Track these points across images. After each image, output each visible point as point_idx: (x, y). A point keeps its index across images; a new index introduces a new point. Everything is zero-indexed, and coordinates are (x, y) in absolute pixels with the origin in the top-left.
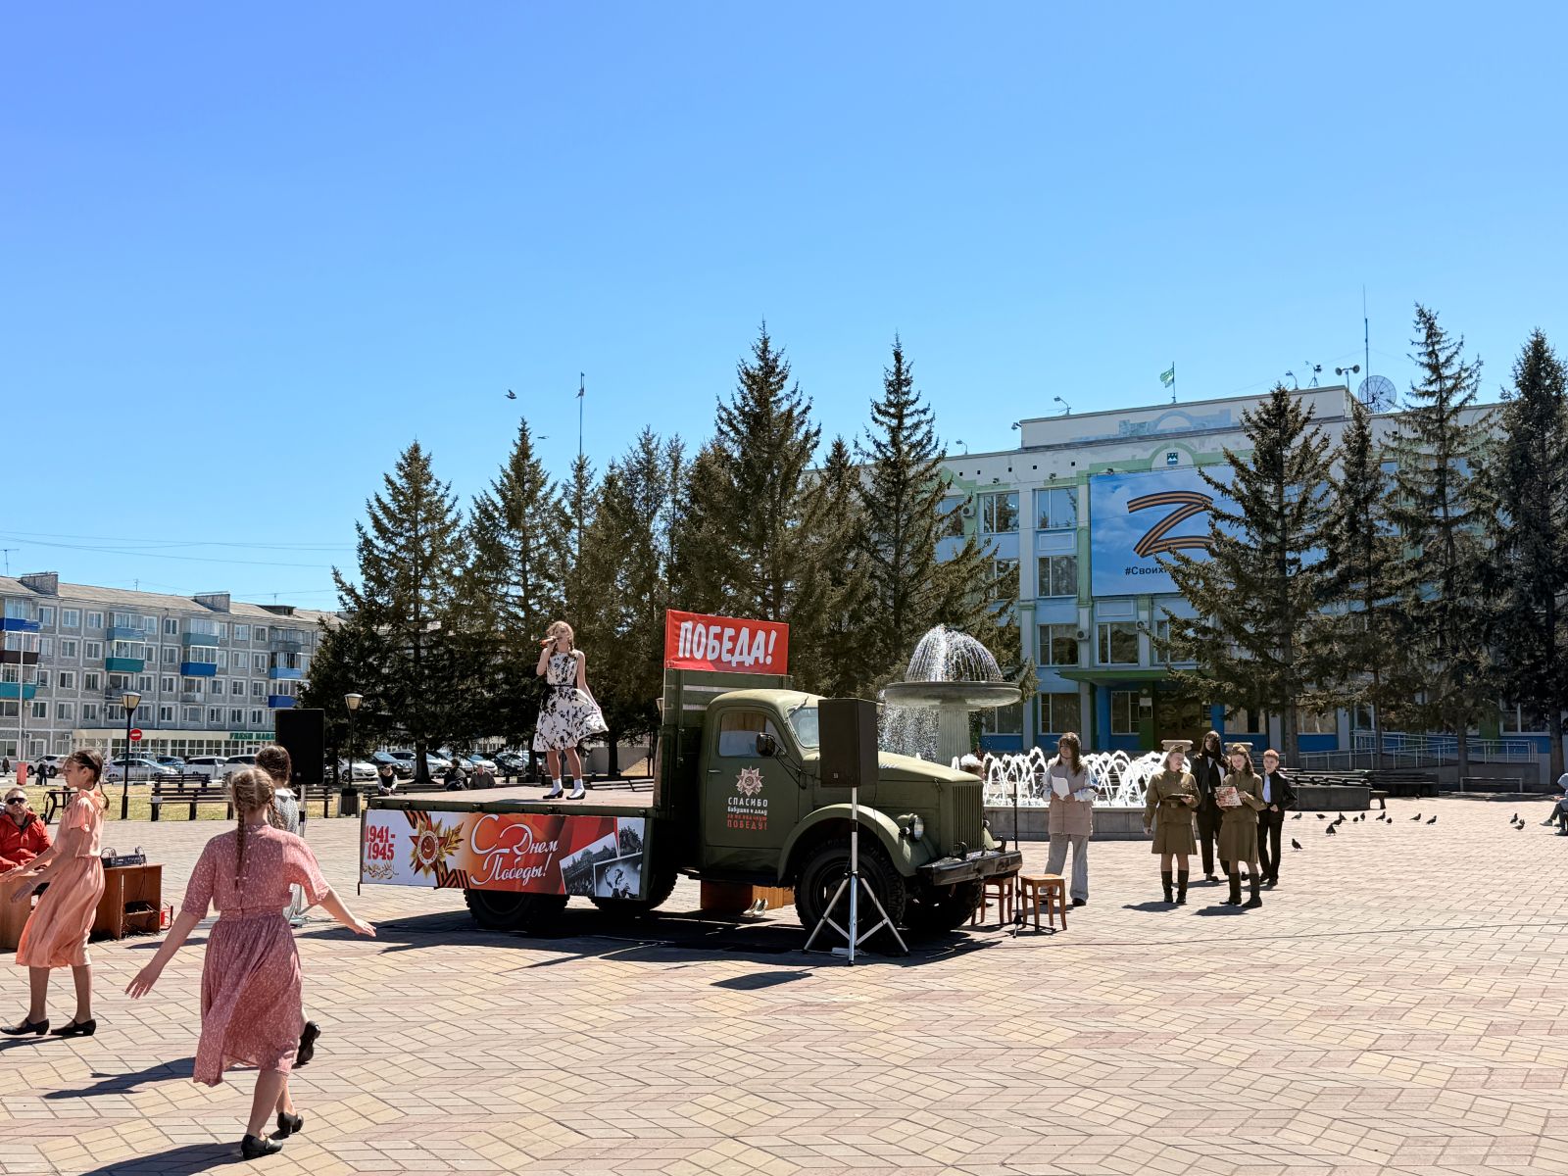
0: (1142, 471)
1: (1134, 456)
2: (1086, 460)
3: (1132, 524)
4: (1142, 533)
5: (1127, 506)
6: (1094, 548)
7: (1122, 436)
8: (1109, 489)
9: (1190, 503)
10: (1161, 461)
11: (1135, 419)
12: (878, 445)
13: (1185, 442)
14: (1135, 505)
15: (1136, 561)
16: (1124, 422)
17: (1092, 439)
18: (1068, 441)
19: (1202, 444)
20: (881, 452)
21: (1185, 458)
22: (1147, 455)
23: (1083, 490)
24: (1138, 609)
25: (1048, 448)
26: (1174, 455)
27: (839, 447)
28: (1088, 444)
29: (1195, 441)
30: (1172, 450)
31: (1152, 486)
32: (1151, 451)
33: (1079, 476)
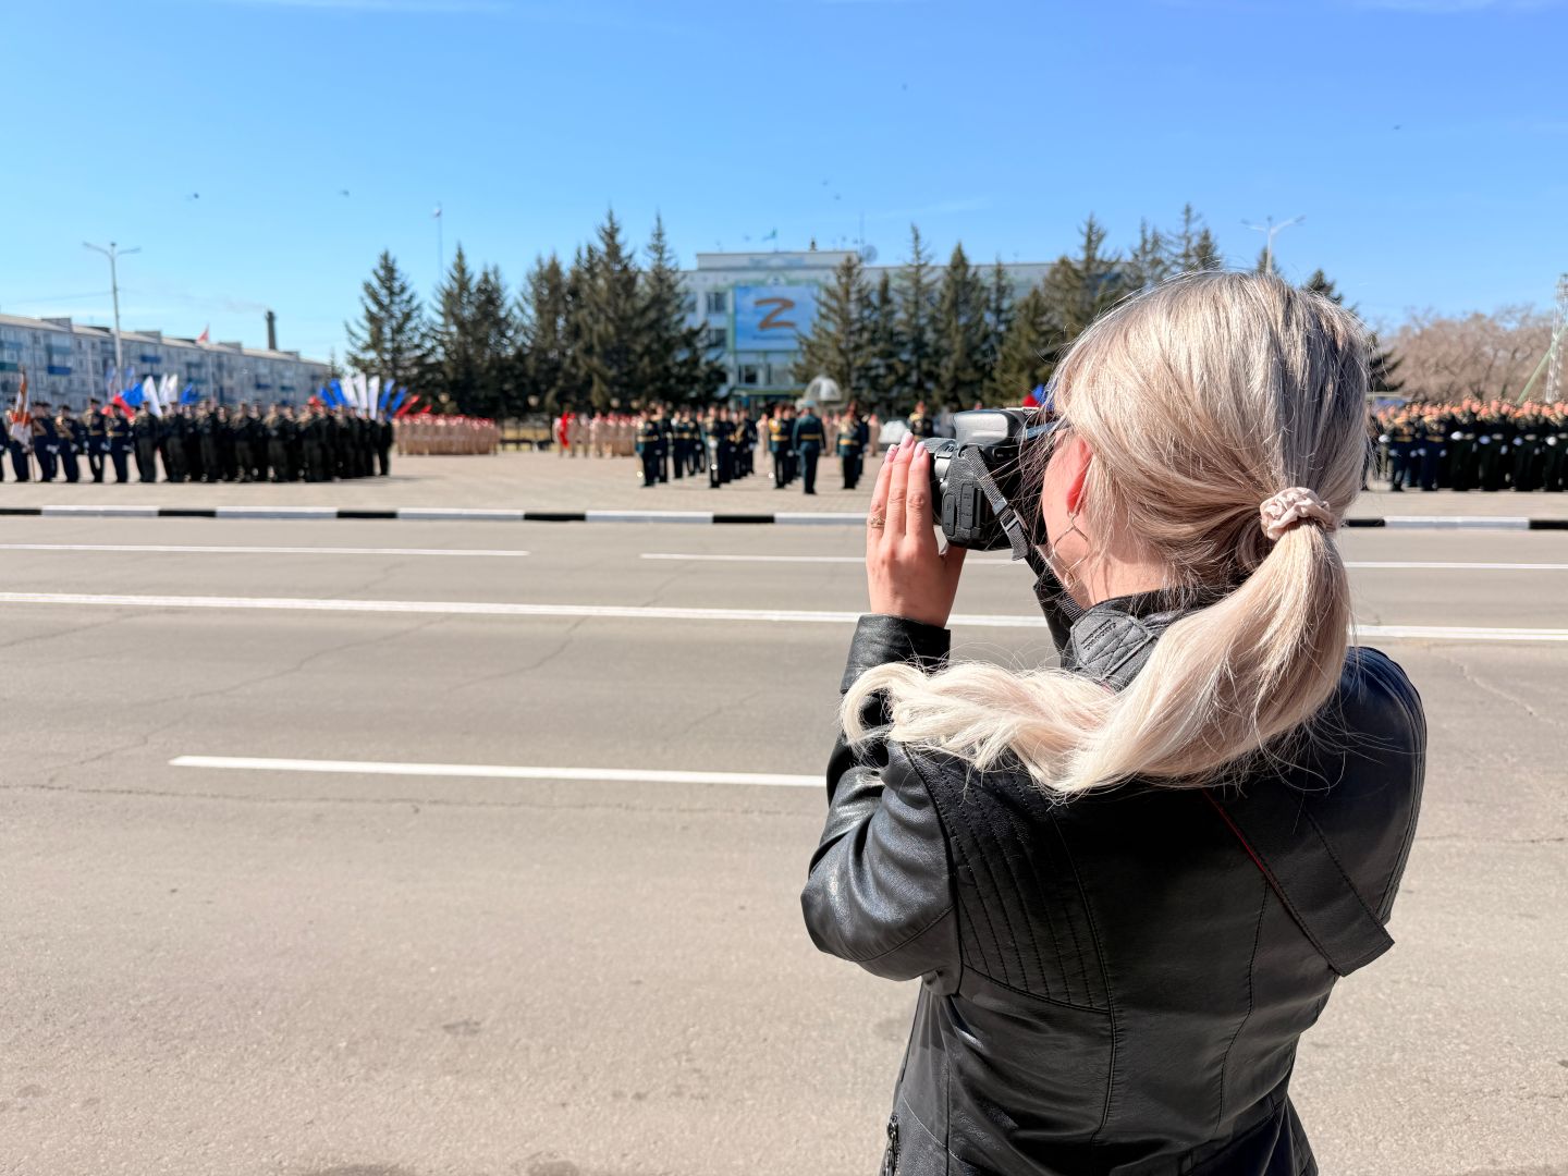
0: (761, 286)
1: (757, 277)
2: (732, 277)
3: (756, 313)
4: (762, 318)
5: (753, 304)
6: (736, 325)
7: (750, 267)
9: (785, 304)
10: (770, 281)
11: (757, 258)
13: (781, 272)
14: (759, 303)
15: (757, 332)
16: (750, 260)
17: (734, 267)
18: (721, 267)
19: (791, 274)
21: (782, 280)
22: (764, 277)
24: (758, 357)
25: (712, 270)
26: (777, 279)
28: (732, 269)
29: (787, 273)
30: (776, 276)
31: (766, 294)
32: (766, 275)
33: (729, 286)
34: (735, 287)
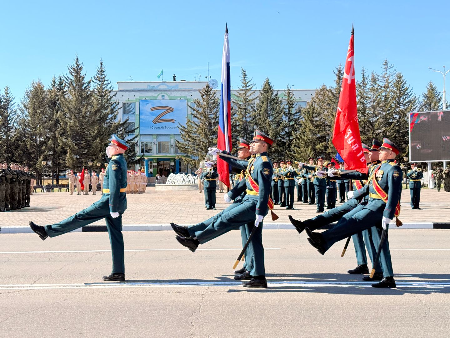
0: (154, 100)
1: (152, 95)
2: (138, 95)
3: (152, 114)
5: (150, 109)
7: (148, 89)
8: (145, 104)
9: (168, 110)
10: (160, 97)
11: (152, 85)
13: (167, 92)
14: (152, 109)
15: (153, 125)
16: (149, 85)
17: (140, 89)
18: (132, 89)
19: (171, 94)
21: (166, 97)
22: (156, 95)
23: (137, 104)
26: (164, 96)
29: (169, 93)
31: (158, 105)
32: (157, 94)
33: (136, 100)
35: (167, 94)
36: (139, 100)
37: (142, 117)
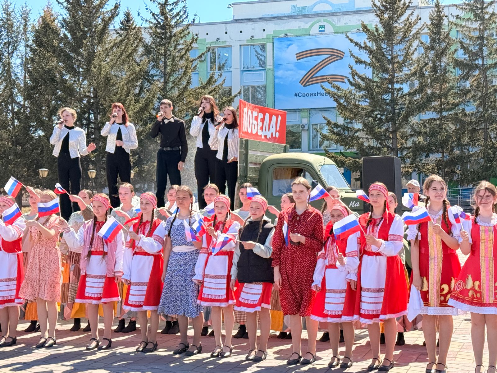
0: (304, 35)
1: (300, 27)
2: (272, 28)
3: (299, 67)
4: (304, 73)
5: (296, 56)
6: (277, 81)
7: (293, 14)
8: (286, 46)
9: (332, 55)
10: (315, 30)
11: (300, 4)
12: (153, 15)
13: (329, 19)
14: (300, 56)
15: (300, 88)
16: (294, 6)
17: (276, 16)
18: (261, 17)
19: (339, 20)
20: (155, 19)
21: (329, 29)
22: (307, 26)
23: (269, 47)
24: (301, 117)
25: (250, 20)
26: (323, 27)
27: (128, 15)
28: (273, 18)
29: (335, 18)
30: (322, 24)
31: (310, 45)
32: (310, 24)
33: (268, 38)
34: (275, 39)
35: (330, 23)
36: (273, 38)
37: (279, 73)
